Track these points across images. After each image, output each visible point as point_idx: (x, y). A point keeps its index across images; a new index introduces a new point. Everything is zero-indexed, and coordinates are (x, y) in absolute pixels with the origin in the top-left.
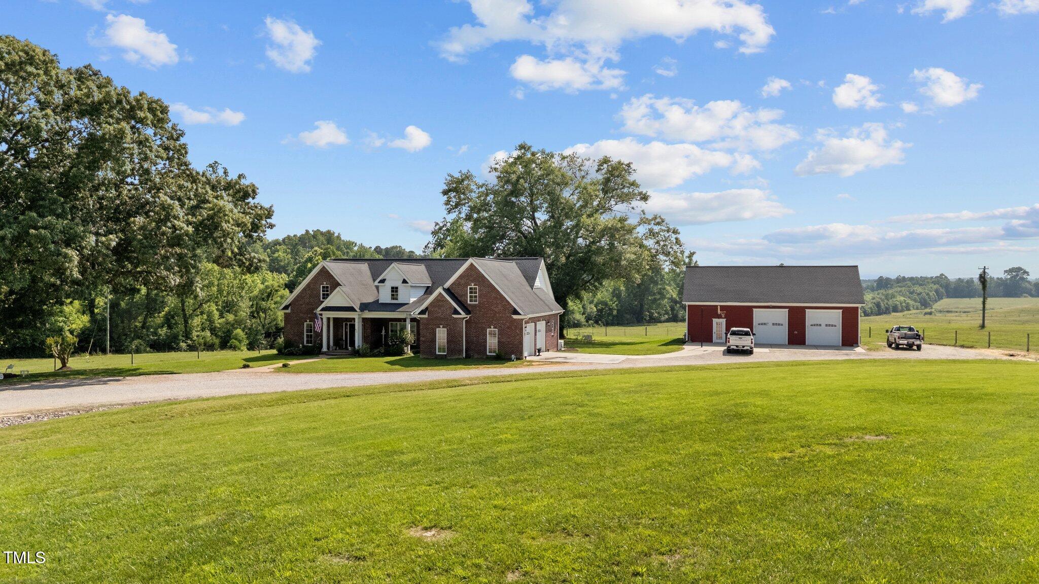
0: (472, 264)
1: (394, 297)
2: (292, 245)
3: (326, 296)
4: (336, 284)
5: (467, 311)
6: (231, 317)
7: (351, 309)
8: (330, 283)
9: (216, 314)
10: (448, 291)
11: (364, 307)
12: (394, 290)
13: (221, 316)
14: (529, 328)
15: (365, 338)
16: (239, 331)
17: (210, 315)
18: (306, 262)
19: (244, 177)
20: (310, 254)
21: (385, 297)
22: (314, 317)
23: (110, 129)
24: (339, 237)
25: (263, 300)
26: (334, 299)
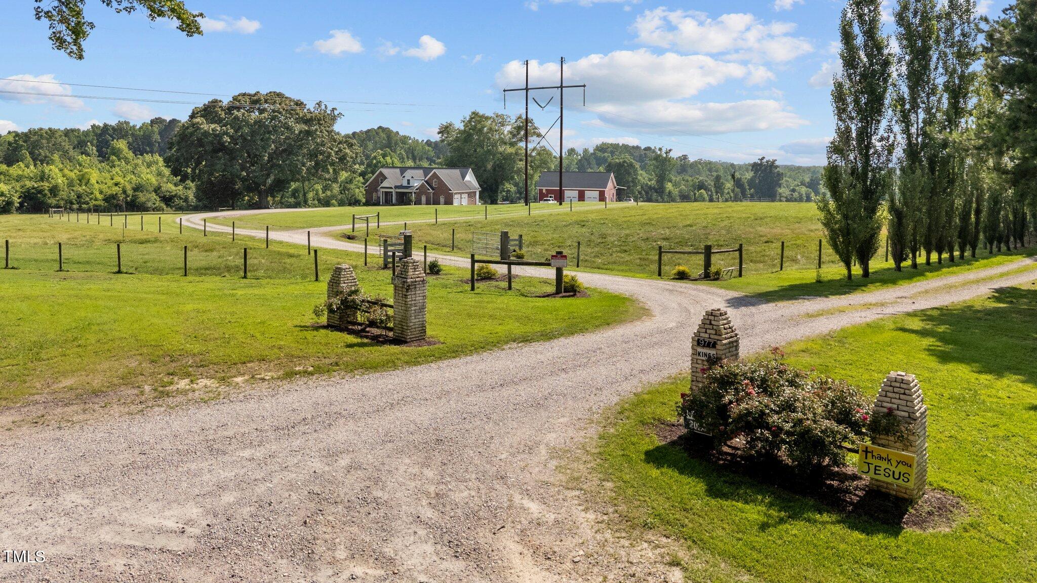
0: (435, 173)
1: (409, 183)
2: (361, 140)
3: (382, 183)
4: (386, 178)
5: (433, 189)
6: (329, 193)
7: (391, 188)
8: (383, 177)
9: (320, 192)
10: (426, 182)
11: (396, 187)
12: (408, 181)
13: (323, 193)
14: (456, 196)
15: (397, 199)
16: (334, 201)
17: (317, 191)
18: (373, 159)
19: (336, 109)
20: (375, 154)
21: (405, 184)
22: (377, 191)
23: (313, 128)
24: (397, 133)
25: (347, 183)
26: (385, 184)
